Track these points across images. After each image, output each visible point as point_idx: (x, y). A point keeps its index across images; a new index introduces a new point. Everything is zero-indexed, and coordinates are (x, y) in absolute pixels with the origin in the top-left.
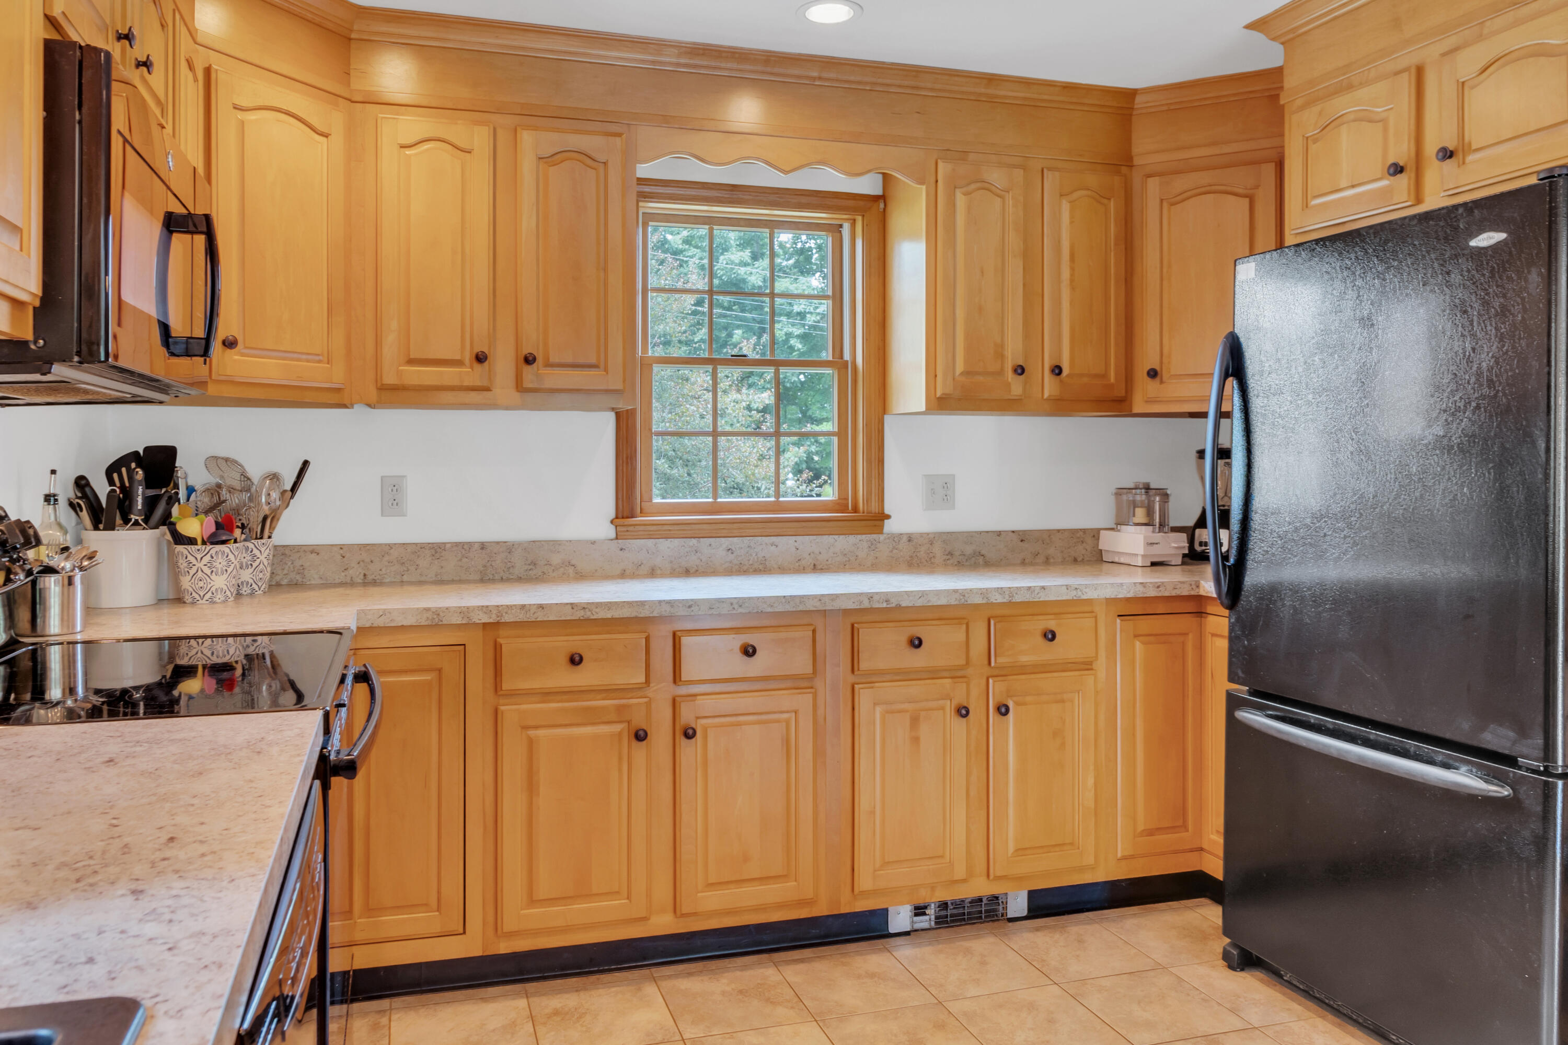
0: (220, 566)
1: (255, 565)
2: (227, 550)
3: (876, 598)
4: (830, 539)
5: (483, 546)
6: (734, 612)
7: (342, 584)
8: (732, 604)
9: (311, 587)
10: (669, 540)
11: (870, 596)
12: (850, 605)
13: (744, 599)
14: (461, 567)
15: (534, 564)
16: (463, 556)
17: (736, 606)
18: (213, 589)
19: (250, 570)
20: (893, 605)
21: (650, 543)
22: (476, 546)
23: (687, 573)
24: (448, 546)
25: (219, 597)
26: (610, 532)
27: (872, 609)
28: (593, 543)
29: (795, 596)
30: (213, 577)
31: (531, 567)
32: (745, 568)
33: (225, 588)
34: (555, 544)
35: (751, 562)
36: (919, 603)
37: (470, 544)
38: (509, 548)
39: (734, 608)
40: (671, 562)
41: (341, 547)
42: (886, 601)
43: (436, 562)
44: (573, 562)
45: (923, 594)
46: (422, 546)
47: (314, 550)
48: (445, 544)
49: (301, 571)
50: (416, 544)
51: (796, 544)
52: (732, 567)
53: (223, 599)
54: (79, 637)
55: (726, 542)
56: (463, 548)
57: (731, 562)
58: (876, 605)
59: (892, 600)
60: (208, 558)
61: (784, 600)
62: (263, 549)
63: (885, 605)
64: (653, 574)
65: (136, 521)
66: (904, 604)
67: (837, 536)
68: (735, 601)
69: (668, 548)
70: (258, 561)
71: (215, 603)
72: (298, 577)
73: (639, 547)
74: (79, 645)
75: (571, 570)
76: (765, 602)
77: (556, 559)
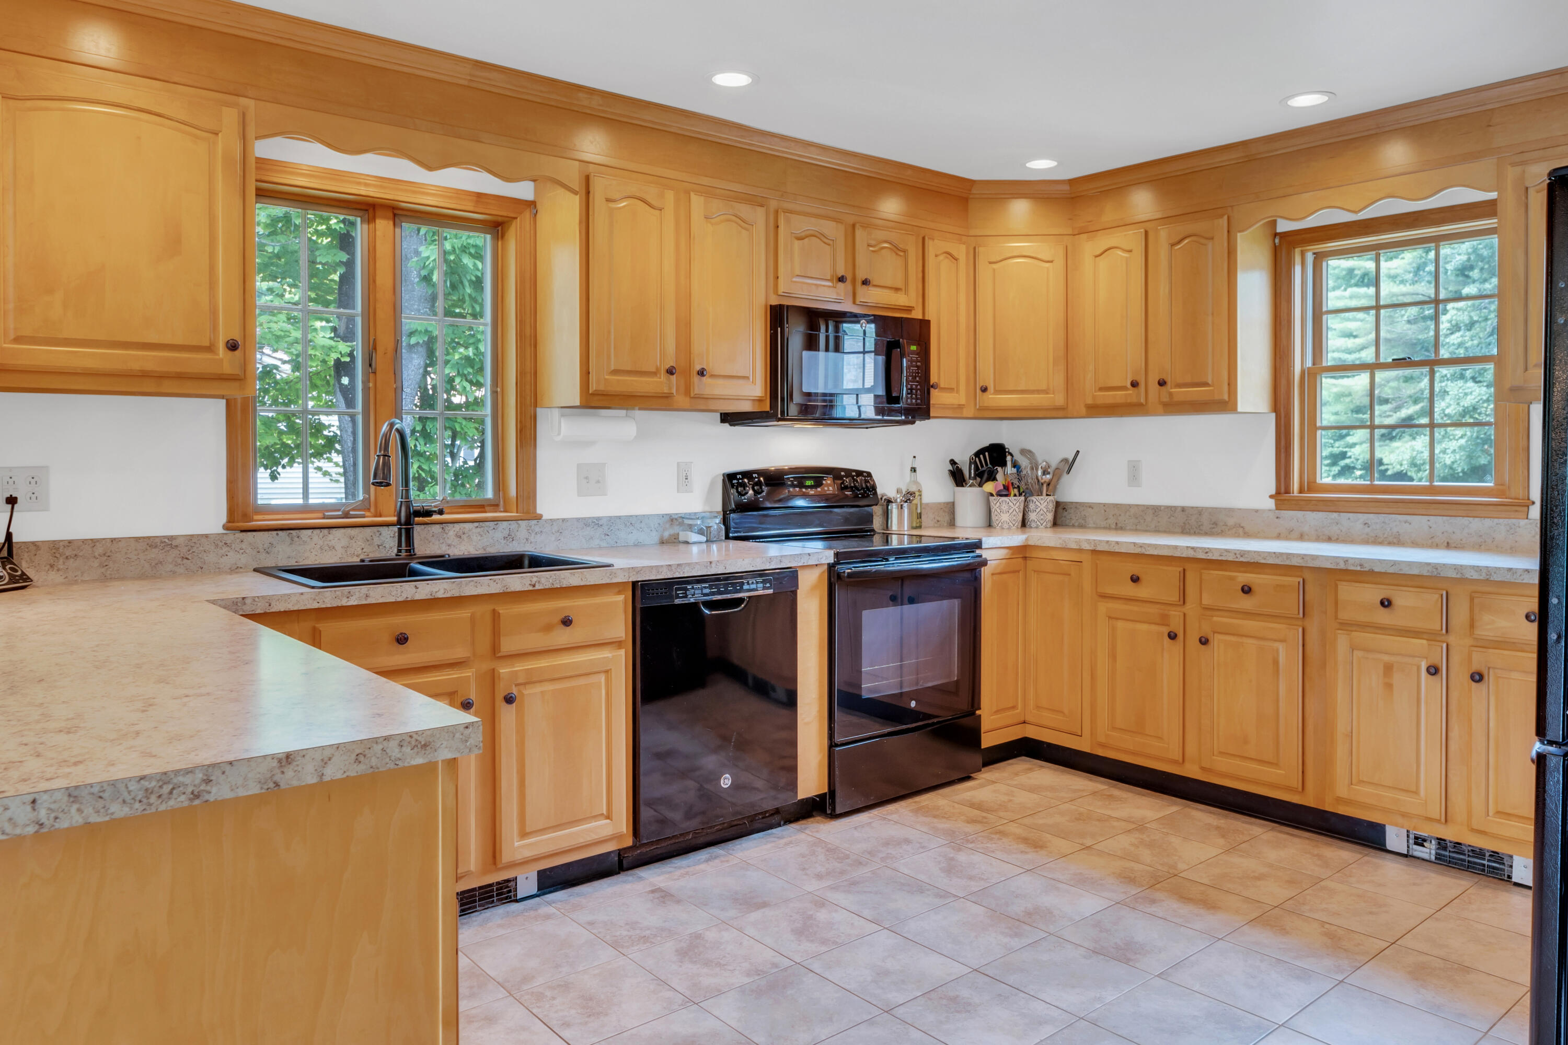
0: (1004, 509)
1: (1038, 511)
2: (1008, 500)
3: (1350, 561)
4: (1465, 521)
5: (1183, 509)
6: (1237, 560)
7: (1105, 528)
8: (1235, 554)
9: (1089, 528)
10: (1315, 512)
11: (1346, 561)
12: (1328, 565)
13: (1245, 551)
14: (1171, 523)
15: (1215, 524)
16: (1171, 515)
17: (1239, 556)
18: (1002, 521)
19: (1035, 513)
20: (1367, 569)
21: (1299, 514)
22: (1179, 508)
23: (1329, 539)
24: (1162, 508)
25: (1005, 526)
26: (1271, 504)
27: (1347, 571)
28: (1257, 511)
29: (1283, 553)
30: (1002, 514)
31: (1213, 526)
32: (1380, 540)
33: (1008, 521)
34: (1230, 511)
35: (1385, 536)
36: (1391, 570)
37: (1176, 508)
38: (1200, 511)
39: (1237, 557)
40: (1316, 530)
41: (1104, 505)
42: (1360, 565)
43: (1155, 518)
44: (1242, 525)
45: (1395, 563)
46: (1148, 507)
47: (1090, 506)
48: (1160, 506)
49: (1084, 518)
50: (1144, 505)
51: (1429, 523)
52: (1368, 539)
53: (1008, 527)
54: (906, 533)
55: (1363, 517)
56: (1172, 509)
57: (1367, 534)
58: (1352, 568)
59: (1366, 565)
60: (998, 504)
61: (1274, 556)
62: (1042, 502)
63: (1359, 568)
64: (1301, 537)
65: (972, 483)
66: (1376, 570)
67: (1472, 519)
68: (1238, 552)
69: (1314, 519)
70: (1039, 509)
71: (1003, 528)
72: (1083, 522)
73: (1291, 517)
74: (906, 536)
75: (1241, 530)
76: (1260, 555)
77: (1231, 522)
